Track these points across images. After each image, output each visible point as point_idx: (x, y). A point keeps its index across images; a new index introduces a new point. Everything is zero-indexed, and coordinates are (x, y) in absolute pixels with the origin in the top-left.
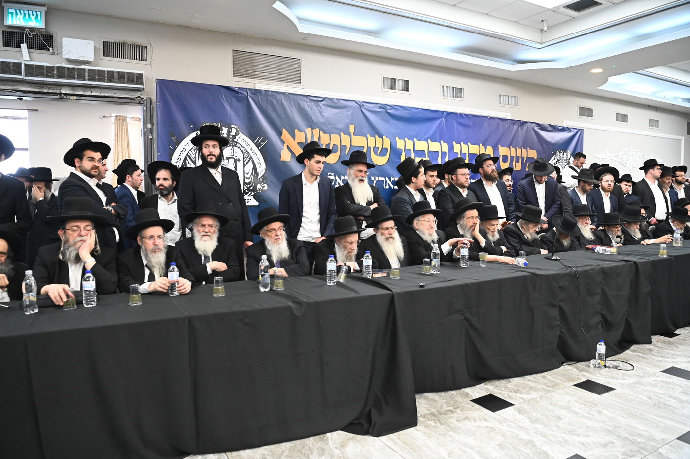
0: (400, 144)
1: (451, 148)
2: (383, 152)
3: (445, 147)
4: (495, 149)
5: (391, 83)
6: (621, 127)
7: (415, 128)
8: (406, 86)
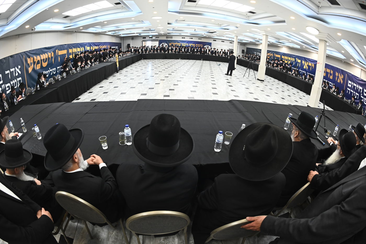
0: (182, 44)
1: (189, 44)
2: (180, 45)
3: (188, 44)
4: (195, 45)
5: (183, 38)
6: (223, 43)
7: (184, 42)
8: (185, 38)
